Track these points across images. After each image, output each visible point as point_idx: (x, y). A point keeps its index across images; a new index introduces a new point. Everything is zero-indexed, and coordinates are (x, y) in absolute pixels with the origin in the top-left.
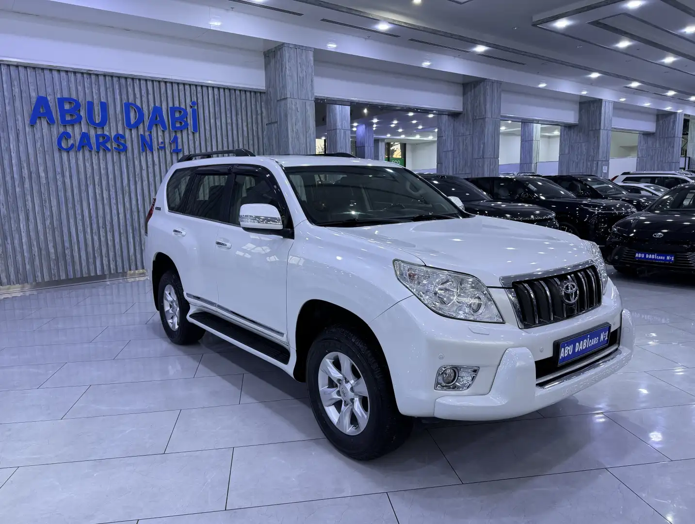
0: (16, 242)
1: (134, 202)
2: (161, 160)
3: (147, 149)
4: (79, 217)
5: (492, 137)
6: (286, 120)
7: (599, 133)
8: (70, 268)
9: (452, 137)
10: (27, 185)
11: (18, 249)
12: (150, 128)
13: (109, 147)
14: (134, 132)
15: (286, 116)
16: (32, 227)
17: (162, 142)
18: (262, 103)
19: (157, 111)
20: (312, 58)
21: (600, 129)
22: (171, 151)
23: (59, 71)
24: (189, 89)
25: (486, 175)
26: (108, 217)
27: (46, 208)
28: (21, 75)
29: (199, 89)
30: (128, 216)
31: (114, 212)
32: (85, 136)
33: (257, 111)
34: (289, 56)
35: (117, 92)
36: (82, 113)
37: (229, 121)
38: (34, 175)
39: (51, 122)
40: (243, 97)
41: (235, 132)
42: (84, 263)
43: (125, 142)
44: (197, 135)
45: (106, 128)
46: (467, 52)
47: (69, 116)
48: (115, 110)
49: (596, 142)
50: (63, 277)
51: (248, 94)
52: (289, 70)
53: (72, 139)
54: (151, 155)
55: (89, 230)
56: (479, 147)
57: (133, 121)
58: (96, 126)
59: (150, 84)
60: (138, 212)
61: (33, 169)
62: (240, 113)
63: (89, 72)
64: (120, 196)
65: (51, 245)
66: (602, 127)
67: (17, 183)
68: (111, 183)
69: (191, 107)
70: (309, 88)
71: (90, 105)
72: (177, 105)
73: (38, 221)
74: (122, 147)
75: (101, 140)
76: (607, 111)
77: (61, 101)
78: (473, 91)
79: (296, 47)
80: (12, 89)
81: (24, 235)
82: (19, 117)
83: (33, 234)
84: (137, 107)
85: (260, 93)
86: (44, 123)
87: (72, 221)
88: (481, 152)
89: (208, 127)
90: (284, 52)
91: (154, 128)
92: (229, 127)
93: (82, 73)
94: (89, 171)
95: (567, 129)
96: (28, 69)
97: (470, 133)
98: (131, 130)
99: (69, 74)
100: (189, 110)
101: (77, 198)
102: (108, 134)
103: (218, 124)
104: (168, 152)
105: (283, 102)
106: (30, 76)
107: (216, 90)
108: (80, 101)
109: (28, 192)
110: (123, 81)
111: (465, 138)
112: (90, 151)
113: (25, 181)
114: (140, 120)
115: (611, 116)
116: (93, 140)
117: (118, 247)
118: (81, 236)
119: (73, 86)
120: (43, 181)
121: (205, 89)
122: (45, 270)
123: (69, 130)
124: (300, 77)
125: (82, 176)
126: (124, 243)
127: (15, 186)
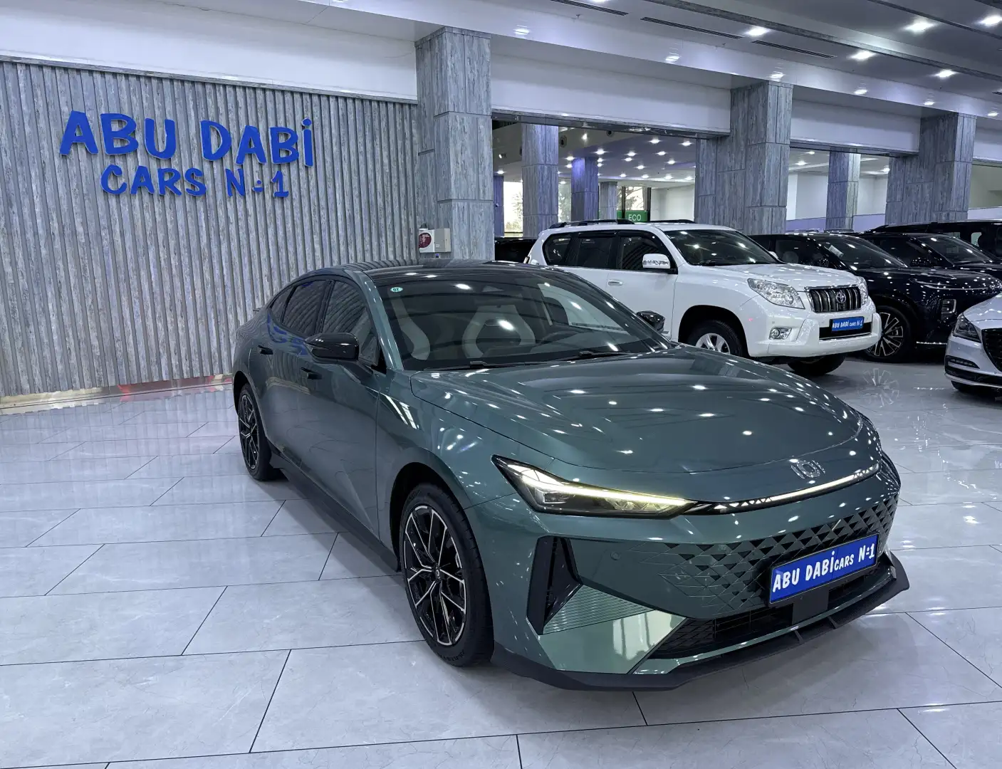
0: (43, 329)
1: (217, 272)
2: (258, 210)
3: (237, 191)
4: (135, 294)
5: (776, 173)
6: (447, 147)
7: (952, 168)
8: (123, 369)
9: (714, 174)
10: (57, 245)
11: (46, 341)
12: (240, 161)
13: (180, 189)
14: (216, 165)
15: (447, 140)
16: (65, 308)
17: (259, 182)
18: (413, 121)
19: (251, 133)
20: (488, 50)
21: (953, 161)
22: (272, 196)
23: (103, 73)
24: (300, 99)
25: (765, 233)
26: (178, 294)
27: (85, 280)
28: (46, 79)
29: (315, 99)
30: (209, 293)
31: (188, 286)
32: (142, 172)
33: (404, 134)
34: (452, 48)
35: (191, 104)
36: (139, 138)
37: (361, 149)
38: (67, 231)
39: (92, 150)
40: (383, 112)
41: (370, 166)
42: (143, 363)
43: (204, 180)
44: (312, 170)
45: (175, 161)
46: (736, 37)
47: (119, 143)
48: (189, 132)
49: (946, 182)
50: (112, 383)
51: (391, 107)
52: (452, 69)
53: (123, 175)
54: (242, 201)
55: (150, 313)
56: (755, 190)
57: (214, 149)
58: (158, 156)
59: (240, 92)
60: (224, 286)
61: (67, 221)
62: (378, 137)
63: (148, 75)
64: (196, 263)
65: (93, 335)
66: (957, 158)
67: (42, 242)
68: (183, 242)
69: (303, 127)
70: (483, 96)
71: (150, 124)
72: (281, 124)
73: (74, 298)
74: (197, 189)
75: (167, 178)
76: (965, 133)
77: (107, 119)
78: (746, 100)
79: (463, 32)
80: (34, 101)
81: (53, 319)
82: (44, 143)
83: (66, 319)
84: (221, 128)
85: (410, 105)
86: (82, 151)
87: (124, 299)
88: (758, 198)
89: (328, 159)
90: (444, 42)
91: (247, 161)
92: (361, 158)
93: (138, 77)
94: (149, 224)
95: (900, 162)
96: (57, 71)
97: (741, 167)
98: (211, 163)
99: (118, 77)
100: (300, 133)
101: (131, 265)
102: (177, 169)
103: (345, 153)
104: (268, 196)
105: (442, 119)
106: (61, 80)
107: (341, 101)
108: (135, 118)
109: (59, 256)
110: (199, 88)
111: (733, 176)
112: (151, 194)
113: (54, 239)
114: (226, 147)
115: (972, 140)
116: (155, 178)
117: (193, 338)
118: (139, 322)
119: (124, 97)
120: (82, 239)
121: (324, 99)
122: (85, 372)
123: (119, 162)
124: (469, 80)
125: (139, 232)
126: (203, 334)
127: (40, 247)
